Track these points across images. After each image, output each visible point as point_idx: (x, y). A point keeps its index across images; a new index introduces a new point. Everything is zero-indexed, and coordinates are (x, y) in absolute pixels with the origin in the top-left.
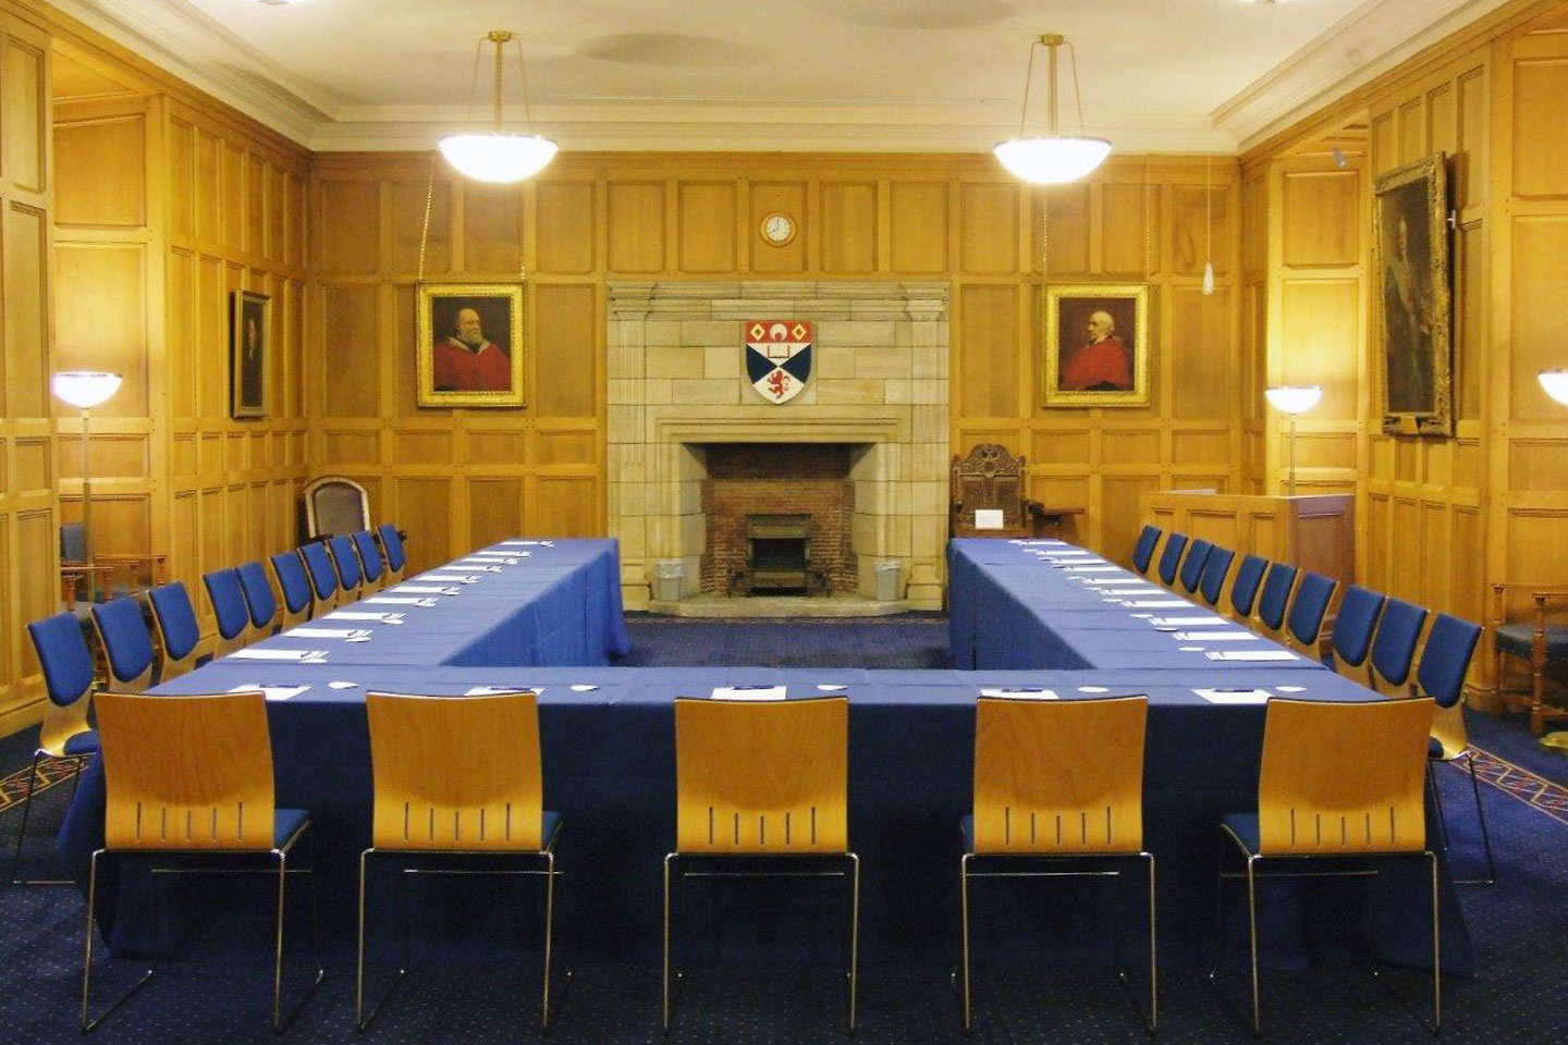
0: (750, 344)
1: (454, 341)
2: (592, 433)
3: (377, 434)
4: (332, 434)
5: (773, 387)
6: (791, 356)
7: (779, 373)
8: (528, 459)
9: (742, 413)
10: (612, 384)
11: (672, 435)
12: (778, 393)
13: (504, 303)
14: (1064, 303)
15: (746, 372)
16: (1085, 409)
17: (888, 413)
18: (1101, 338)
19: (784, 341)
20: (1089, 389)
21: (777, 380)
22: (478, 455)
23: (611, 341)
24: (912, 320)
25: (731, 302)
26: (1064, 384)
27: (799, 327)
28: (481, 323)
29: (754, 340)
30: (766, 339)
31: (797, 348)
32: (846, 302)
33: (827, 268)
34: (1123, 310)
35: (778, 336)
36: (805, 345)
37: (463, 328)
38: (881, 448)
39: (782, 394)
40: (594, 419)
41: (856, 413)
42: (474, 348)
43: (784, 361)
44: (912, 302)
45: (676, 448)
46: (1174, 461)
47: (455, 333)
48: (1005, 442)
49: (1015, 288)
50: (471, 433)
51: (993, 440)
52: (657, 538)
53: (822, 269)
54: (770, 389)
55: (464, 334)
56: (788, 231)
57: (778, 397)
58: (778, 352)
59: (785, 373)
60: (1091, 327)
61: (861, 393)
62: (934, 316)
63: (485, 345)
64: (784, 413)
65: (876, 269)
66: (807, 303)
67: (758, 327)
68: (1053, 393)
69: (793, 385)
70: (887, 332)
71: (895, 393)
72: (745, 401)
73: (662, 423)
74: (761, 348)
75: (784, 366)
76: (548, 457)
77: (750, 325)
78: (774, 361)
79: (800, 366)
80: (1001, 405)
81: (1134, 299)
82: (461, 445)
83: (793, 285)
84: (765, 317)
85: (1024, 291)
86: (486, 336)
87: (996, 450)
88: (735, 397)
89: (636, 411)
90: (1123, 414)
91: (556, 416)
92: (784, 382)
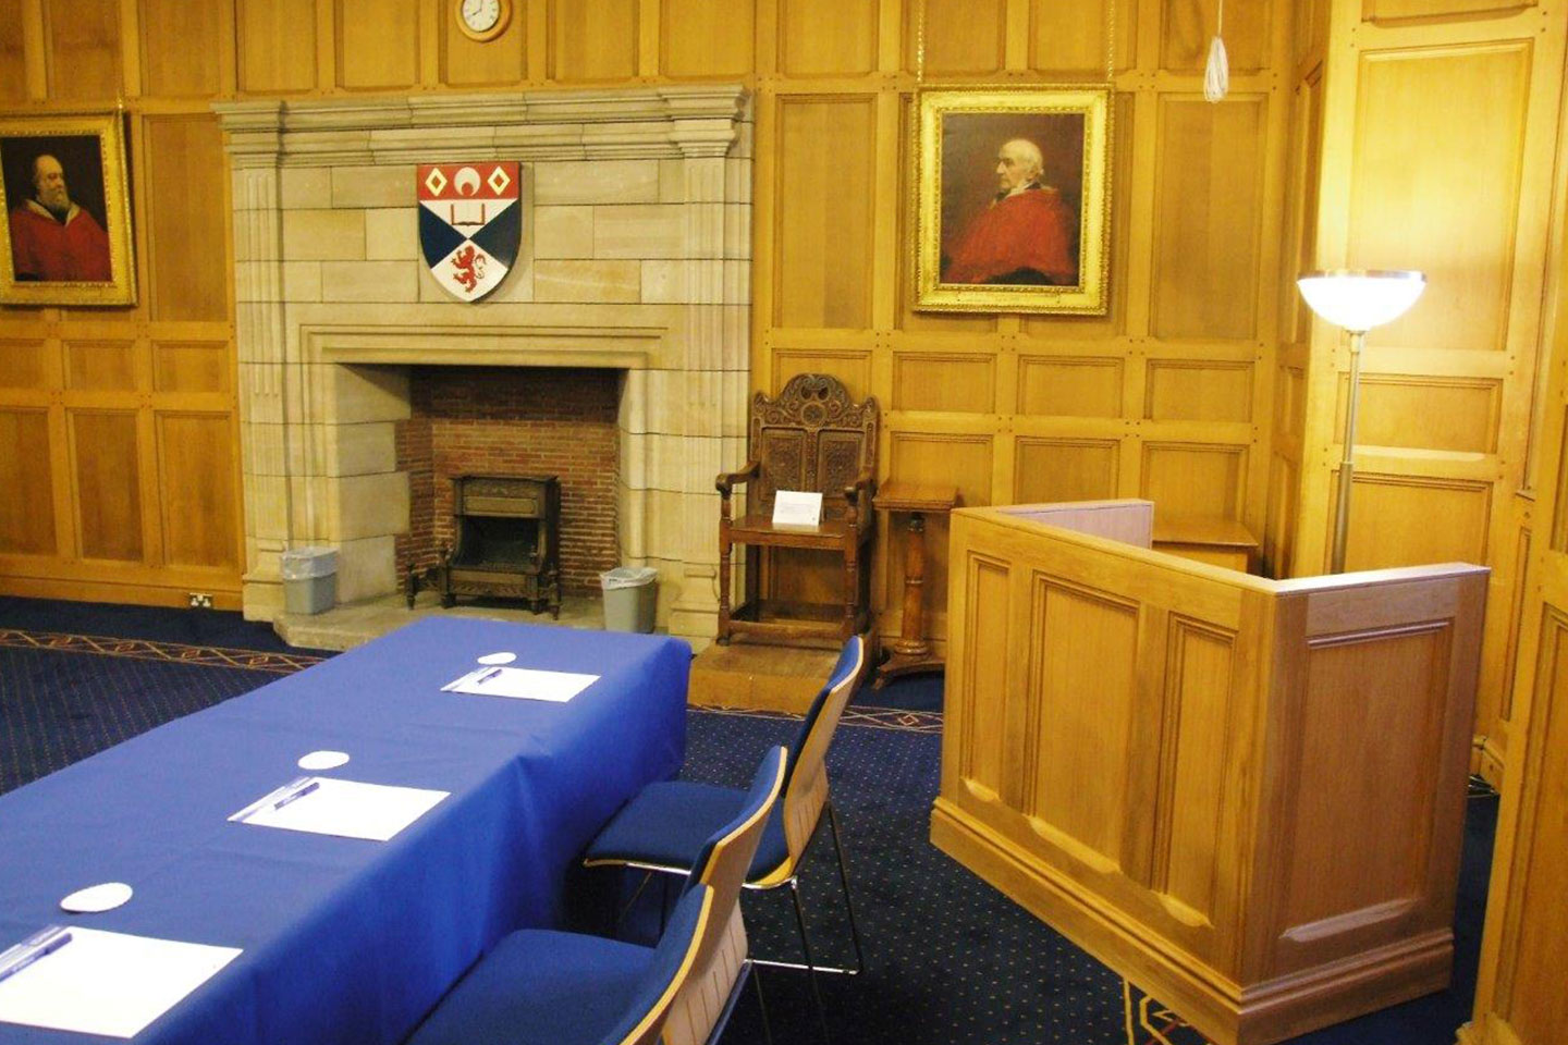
0: (422, 202)
1: (33, 206)
2: (221, 345)
5: (461, 272)
6: (488, 220)
7: (470, 250)
8: (144, 385)
9: (422, 316)
10: (240, 271)
11: (326, 350)
12: (468, 285)
13: (92, 143)
14: (952, 125)
15: (420, 248)
16: (991, 317)
17: (648, 319)
18: (1020, 188)
19: (475, 197)
20: (996, 281)
21: (466, 262)
22: (80, 375)
23: (236, 200)
24: (682, 156)
25: (403, 134)
26: (950, 271)
27: (499, 171)
28: (66, 176)
29: (430, 196)
30: (449, 193)
31: (496, 208)
32: (580, 128)
33: (560, 73)
34: (1062, 135)
35: (467, 187)
36: (508, 202)
37: (44, 185)
38: (637, 378)
39: (474, 284)
40: (222, 324)
41: (593, 317)
42: (60, 215)
43: (476, 229)
44: (681, 125)
45: (330, 371)
46: (1148, 416)
47: (34, 193)
49: (870, 99)
50: (72, 344)
51: (828, 368)
52: (307, 512)
53: (550, 76)
54: (456, 277)
55: (45, 197)
56: (495, 14)
57: (469, 290)
58: (467, 215)
59: (478, 250)
60: (1001, 169)
61: (602, 285)
62: (721, 148)
63: (74, 212)
64: (481, 315)
65: (636, 74)
66: (511, 131)
67: (436, 173)
68: (930, 286)
69: (491, 271)
70: (644, 179)
71: (656, 285)
72: (426, 297)
73: (308, 334)
74: (440, 208)
75: (475, 238)
76: (169, 383)
77: (422, 171)
78: (461, 230)
79: (503, 237)
80: (842, 308)
81: (1082, 116)
82: (54, 360)
83: (491, 101)
84: (449, 157)
85: (887, 105)
86: (73, 198)
87: (823, 388)
88: (408, 290)
89: (270, 312)
90: (1059, 327)
91: (178, 319)
92: (477, 265)
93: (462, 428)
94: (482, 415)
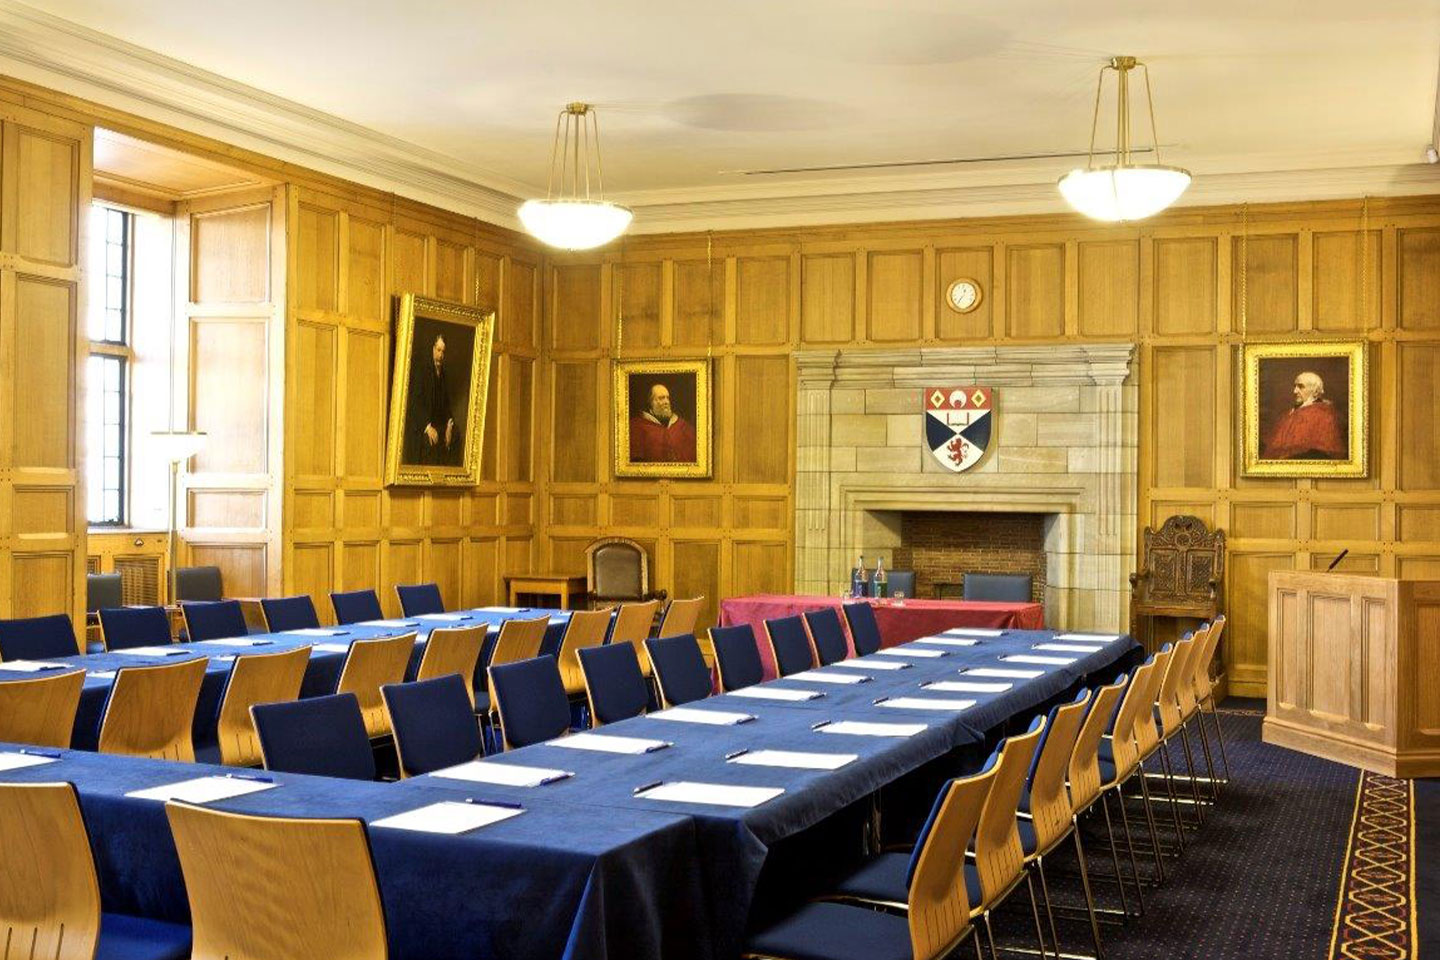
0: (929, 412)
1: (648, 416)
2: (783, 498)
3: (595, 496)
4: (558, 498)
5: (953, 454)
6: (971, 423)
7: (959, 441)
8: (725, 524)
9: (923, 481)
10: (800, 452)
11: (857, 502)
12: (957, 461)
13: (690, 379)
14: (1265, 364)
15: (926, 439)
16: (1292, 480)
17: (1072, 482)
18: (1309, 401)
19: (963, 408)
20: (1295, 457)
21: (957, 447)
22: (681, 518)
23: (800, 408)
24: (1096, 385)
25: (915, 370)
26: (1265, 452)
27: (979, 393)
28: (670, 397)
29: (933, 407)
30: (946, 406)
31: (976, 415)
32: (1029, 367)
33: (1014, 333)
34: (1334, 370)
35: (958, 403)
36: (985, 412)
37: (656, 403)
38: (1063, 519)
39: (961, 461)
40: (786, 486)
41: (1037, 482)
42: (665, 421)
43: (963, 428)
44: (1095, 366)
45: (860, 515)
46: (1398, 539)
47: (649, 408)
48: (1199, 514)
49: (1212, 348)
50: (676, 498)
51: (1187, 512)
53: (1008, 334)
54: (950, 457)
55: (656, 409)
56: (973, 298)
57: (958, 465)
58: (957, 420)
59: (964, 440)
60: (1297, 390)
61: (1043, 462)
62: (1120, 380)
63: (674, 419)
64: (965, 480)
65: (1063, 333)
66: (986, 369)
67: (938, 394)
68: (1253, 461)
69: (972, 453)
70: (1070, 398)
71: (1077, 462)
72: (926, 469)
73: (845, 491)
74: (940, 415)
75: (962, 433)
76: (744, 521)
77: (930, 392)
78: (954, 428)
79: (980, 432)
80: (1196, 476)
81: (1347, 358)
82: (665, 508)
83: (972, 351)
84: (944, 384)
85: (1224, 351)
86: (675, 410)
87: (1190, 523)
88: (916, 465)
89: (821, 478)
90: (1336, 485)
91: (753, 482)
92: (963, 450)
93: (933, 554)
94: (948, 546)
